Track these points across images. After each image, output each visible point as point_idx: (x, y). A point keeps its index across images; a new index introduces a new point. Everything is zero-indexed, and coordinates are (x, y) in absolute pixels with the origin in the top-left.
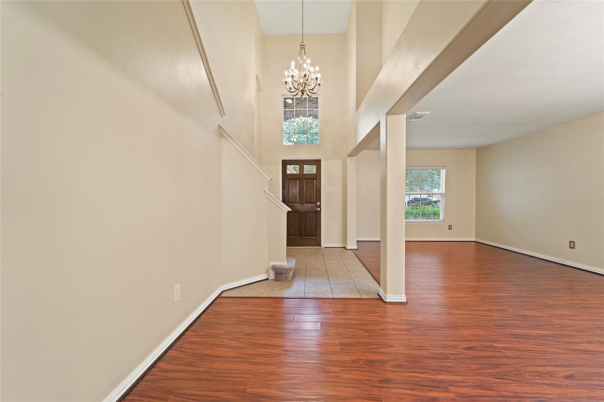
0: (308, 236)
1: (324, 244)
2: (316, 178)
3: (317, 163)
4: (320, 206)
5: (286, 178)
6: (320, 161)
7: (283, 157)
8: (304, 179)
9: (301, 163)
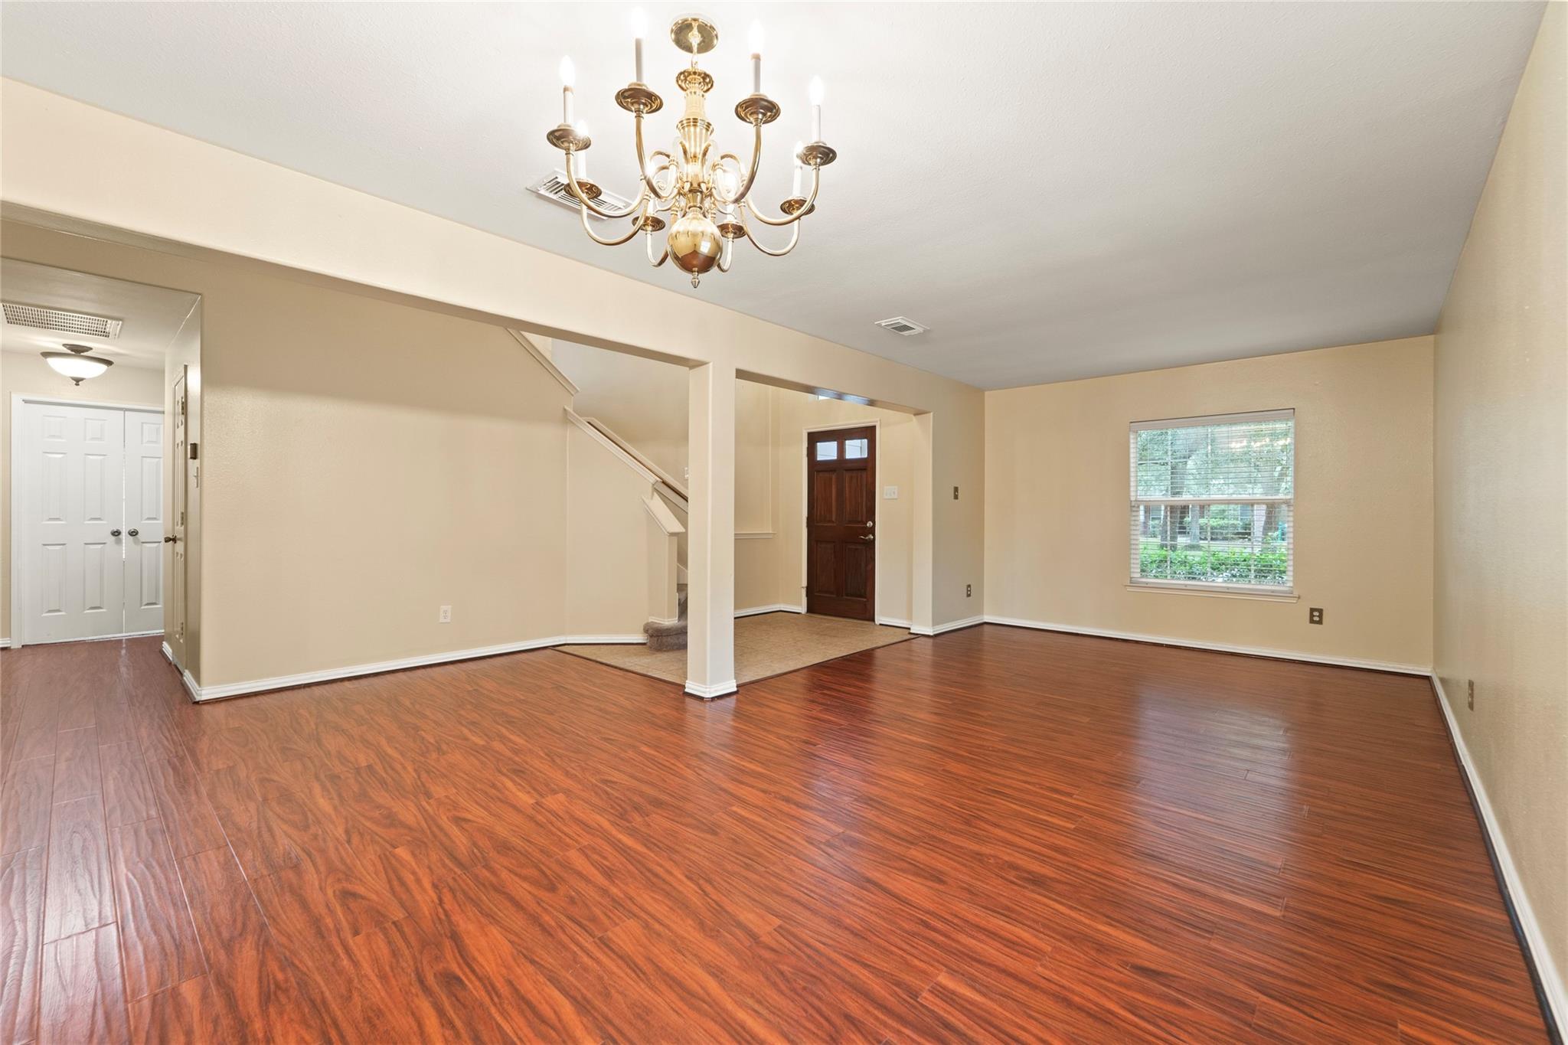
0: (852, 596)
1: (880, 619)
2: (866, 467)
3: (868, 433)
4: (872, 530)
5: (816, 468)
6: (873, 429)
7: (809, 427)
8: (846, 470)
9: (840, 436)
